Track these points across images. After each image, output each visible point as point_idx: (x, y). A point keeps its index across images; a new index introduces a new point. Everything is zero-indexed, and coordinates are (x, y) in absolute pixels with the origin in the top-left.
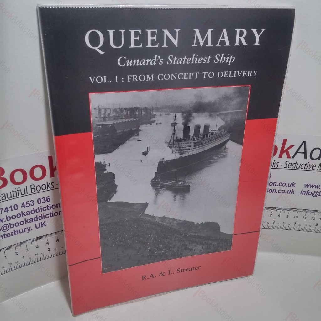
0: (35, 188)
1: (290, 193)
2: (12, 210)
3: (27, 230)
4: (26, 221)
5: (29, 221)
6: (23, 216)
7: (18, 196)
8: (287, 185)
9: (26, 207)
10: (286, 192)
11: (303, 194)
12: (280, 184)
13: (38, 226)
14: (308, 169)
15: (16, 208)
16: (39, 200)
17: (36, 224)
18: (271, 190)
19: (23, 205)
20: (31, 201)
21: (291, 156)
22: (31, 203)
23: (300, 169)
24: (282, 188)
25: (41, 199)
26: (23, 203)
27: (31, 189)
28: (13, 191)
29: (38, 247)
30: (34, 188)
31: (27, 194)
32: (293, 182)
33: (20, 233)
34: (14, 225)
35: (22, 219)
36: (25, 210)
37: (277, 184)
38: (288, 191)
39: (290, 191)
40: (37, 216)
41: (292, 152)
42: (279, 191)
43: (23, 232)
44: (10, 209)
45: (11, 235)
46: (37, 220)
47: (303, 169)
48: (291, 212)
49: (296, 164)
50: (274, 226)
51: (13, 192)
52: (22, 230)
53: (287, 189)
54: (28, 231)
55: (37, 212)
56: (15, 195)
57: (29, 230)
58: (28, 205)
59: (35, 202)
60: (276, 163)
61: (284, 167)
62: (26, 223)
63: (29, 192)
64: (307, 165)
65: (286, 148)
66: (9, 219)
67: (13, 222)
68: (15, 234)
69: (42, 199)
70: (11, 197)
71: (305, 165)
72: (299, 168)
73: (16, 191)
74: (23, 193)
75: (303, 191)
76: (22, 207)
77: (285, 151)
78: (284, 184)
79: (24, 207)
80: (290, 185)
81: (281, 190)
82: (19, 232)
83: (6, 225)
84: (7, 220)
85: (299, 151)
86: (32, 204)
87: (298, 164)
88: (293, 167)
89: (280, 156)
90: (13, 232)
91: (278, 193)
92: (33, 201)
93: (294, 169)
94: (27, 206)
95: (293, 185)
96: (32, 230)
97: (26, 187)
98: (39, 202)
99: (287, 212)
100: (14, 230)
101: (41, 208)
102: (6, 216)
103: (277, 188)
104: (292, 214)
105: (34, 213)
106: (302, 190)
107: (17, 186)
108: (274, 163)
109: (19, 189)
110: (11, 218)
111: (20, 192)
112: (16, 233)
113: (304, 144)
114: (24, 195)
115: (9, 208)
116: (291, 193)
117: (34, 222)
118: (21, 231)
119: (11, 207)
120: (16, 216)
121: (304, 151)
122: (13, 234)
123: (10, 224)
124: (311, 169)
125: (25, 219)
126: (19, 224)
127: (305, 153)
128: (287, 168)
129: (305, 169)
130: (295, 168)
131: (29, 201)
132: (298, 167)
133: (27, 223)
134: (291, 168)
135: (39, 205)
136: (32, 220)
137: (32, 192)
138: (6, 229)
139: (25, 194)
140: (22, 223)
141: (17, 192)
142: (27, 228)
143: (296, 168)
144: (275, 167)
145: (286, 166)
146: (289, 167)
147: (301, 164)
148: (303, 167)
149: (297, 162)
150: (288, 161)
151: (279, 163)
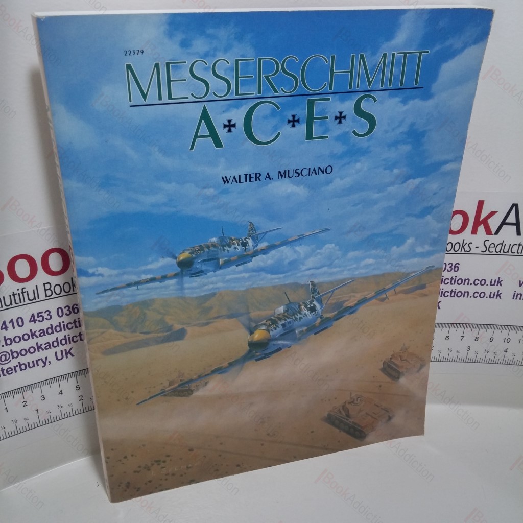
0: (52, 288)
1: (493, 297)
2: (14, 328)
3: (40, 362)
4: (39, 347)
5: (43, 347)
6: (33, 338)
7: (23, 303)
8: (488, 282)
9: (37, 322)
10: (487, 295)
11: (516, 299)
12: (477, 282)
13: (59, 356)
15: (20, 324)
16: (60, 310)
17: (56, 353)
18: (461, 292)
19: (33, 319)
20: (45, 312)
21: (494, 230)
22: (46, 316)
23: (510, 253)
24: (480, 289)
25: (63, 308)
26: (33, 315)
27: (46, 290)
28: (14, 292)
29: (61, 393)
30: (49, 289)
31: (39, 298)
32: (499, 278)
33: (30, 367)
34: (19, 354)
35: (32, 342)
36: (37, 327)
37: (472, 281)
38: (491, 293)
39: (495, 293)
40: (57, 338)
41: (494, 223)
42: (474, 293)
43: (34, 366)
44: (10, 326)
45: (14, 371)
46: (58, 345)
47: (516, 254)
48: (497, 332)
49: (502, 244)
50: (469, 356)
51: (14, 295)
52: (33, 362)
53: (488, 289)
54: (43, 365)
55: (58, 332)
56: (18, 301)
57: (45, 363)
58: (41, 319)
59: (54, 313)
60: (467, 244)
61: (482, 251)
62: (39, 351)
63: (42, 296)
64: (521, 247)
65: (482, 217)
66: (9, 342)
67: (16, 347)
68: (21, 370)
69: (65, 308)
70: (11, 304)
71: (518, 246)
72: (508, 252)
73: (19, 294)
74: (31, 297)
75: (516, 293)
76: (30, 321)
77: (481, 222)
78: (483, 282)
79: (35, 323)
80: (493, 283)
81: (478, 293)
82: (28, 366)
83: (4, 354)
84: (7, 344)
85: (507, 221)
86: (49, 317)
87: (505, 244)
88: (498, 251)
89: (474, 232)
90: (17, 366)
91: (472, 297)
92: (49, 312)
93: (499, 253)
94: (39, 321)
95: (499, 282)
96: (49, 362)
97: (37, 286)
98: (60, 314)
99: (490, 331)
100: (19, 363)
101: (64, 325)
102: (5, 337)
103: (471, 289)
104: (499, 335)
105: (52, 332)
106: (515, 291)
107: (21, 285)
108: (464, 244)
109: (24, 290)
110: (13, 341)
111: (25, 294)
112: (23, 367)
113: (514, 207)
114: (34, 301)
115: (9, 323)
116: (497, 298)
117: (53, 350)
118: (31, 365)
119: (12, 321)
120: (22, 338)
121: (514, 221)
122: (18, 368)
123: (11, 351)
125: (37, 343)
126: (28, 351)
127: (517, 224)
128: (487, 252)
129: (518, 253)
130: (500, 251)
131: (42, 312)
132: (506, 251)
133: (40, 349)
134: (494, 253)
135: (61, 320)
136: (49, 346)
137: (46, 296)
138: (6, 360)
139: (35, 298)
140: (32, 350)
141: (21, 295)
142: (42, 359)
143: (502, 253)
144: (465, 251)
145: (484, 250)
146: (491, 251)
147: (510, 245)
148: (515, 249)
149: (503, 241)
150: (488, 240)
151: (472, 243)
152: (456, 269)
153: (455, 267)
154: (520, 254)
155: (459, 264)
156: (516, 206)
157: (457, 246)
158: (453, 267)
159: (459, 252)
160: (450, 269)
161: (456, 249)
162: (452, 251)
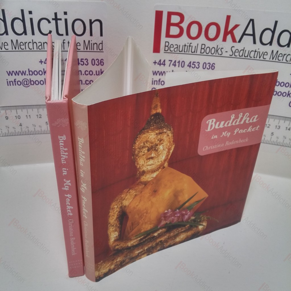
14: (258, 58)
21: (238, 39)
23: (249, 57)
41: (238, 33)
47: (253, 58)
49: (243, 50)
60: (220, 49)
61: (230, 55)
64: (256, 53)
65: (230, 29)
71: (254, 52)
72: (247, 56)
77: (229, 32)
85: (246, 33)
87: (246, 51)
88: (240, 55)
89: (224, 40)
93: (241, 57)
108: (218, 49)
113: (251, 22)
121: (252, 33)
124: (262, 58)
127: (253, 35)
128: (233, 56)
129: (254, 57)
130: (242, 56)
132: (246, 55)
134: (238, 57)
143: (243, 57)
144: (218, 54)
145: (231, 54)
146: (236, 55)
147: (249, 51)
148: (252, 54)
149: (244, 48)
150: (234, 47)
151: (223, 48)
152: (213, 68)
153: (212, 66)
154: (255, 59)
155: (214, 64)
156: (252, 20)
157: (213, 50)
158: (211, 66)
159: (214, 55)
160: (208, 67)
161: (213, 52)
162: (210, 54)
